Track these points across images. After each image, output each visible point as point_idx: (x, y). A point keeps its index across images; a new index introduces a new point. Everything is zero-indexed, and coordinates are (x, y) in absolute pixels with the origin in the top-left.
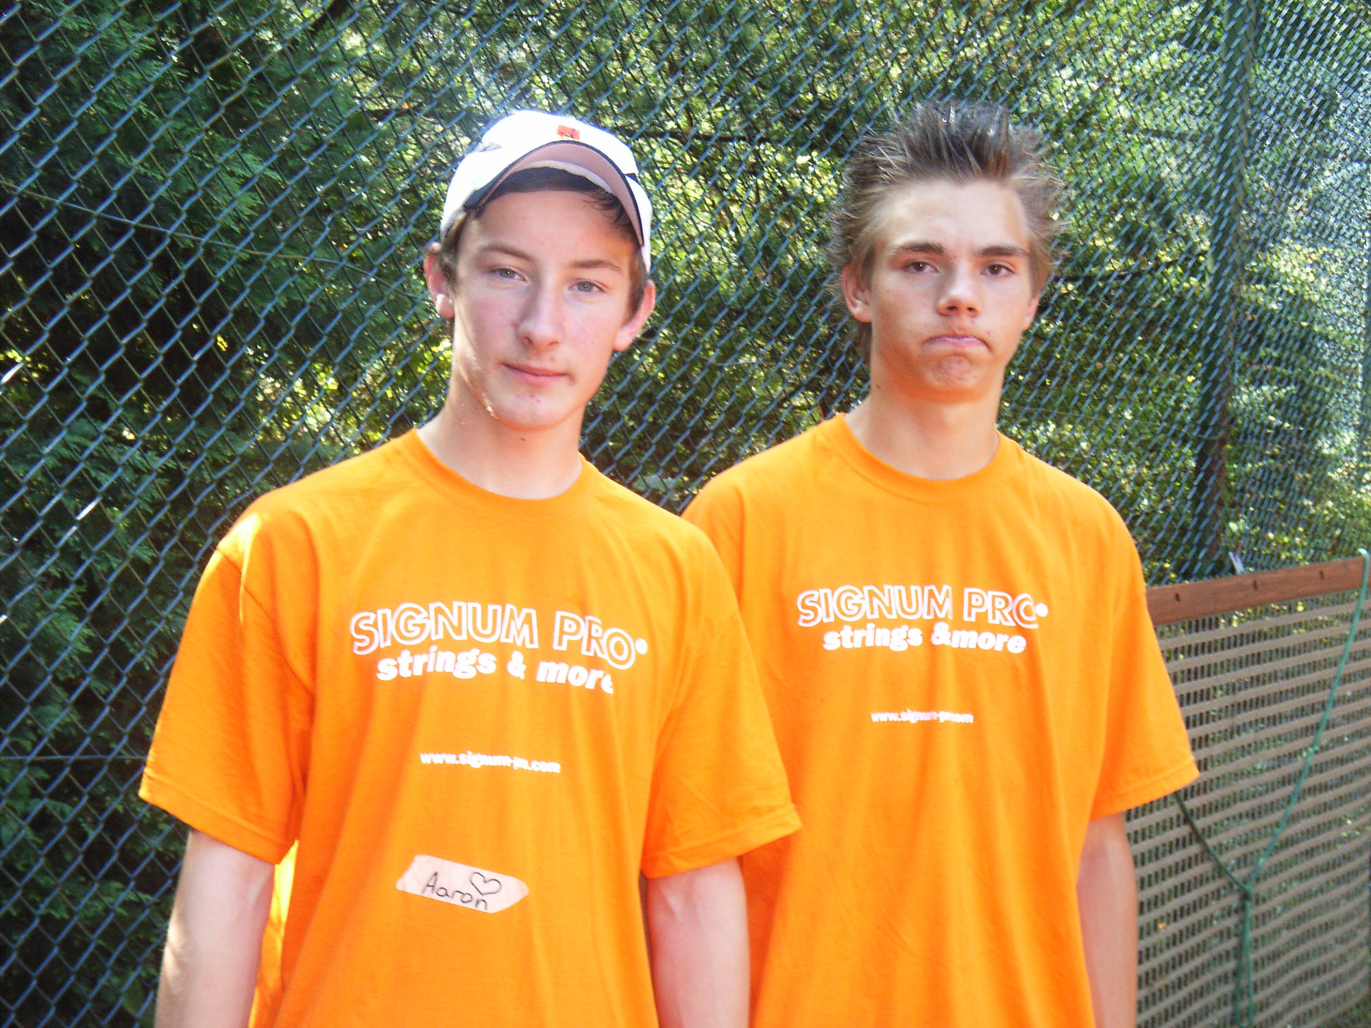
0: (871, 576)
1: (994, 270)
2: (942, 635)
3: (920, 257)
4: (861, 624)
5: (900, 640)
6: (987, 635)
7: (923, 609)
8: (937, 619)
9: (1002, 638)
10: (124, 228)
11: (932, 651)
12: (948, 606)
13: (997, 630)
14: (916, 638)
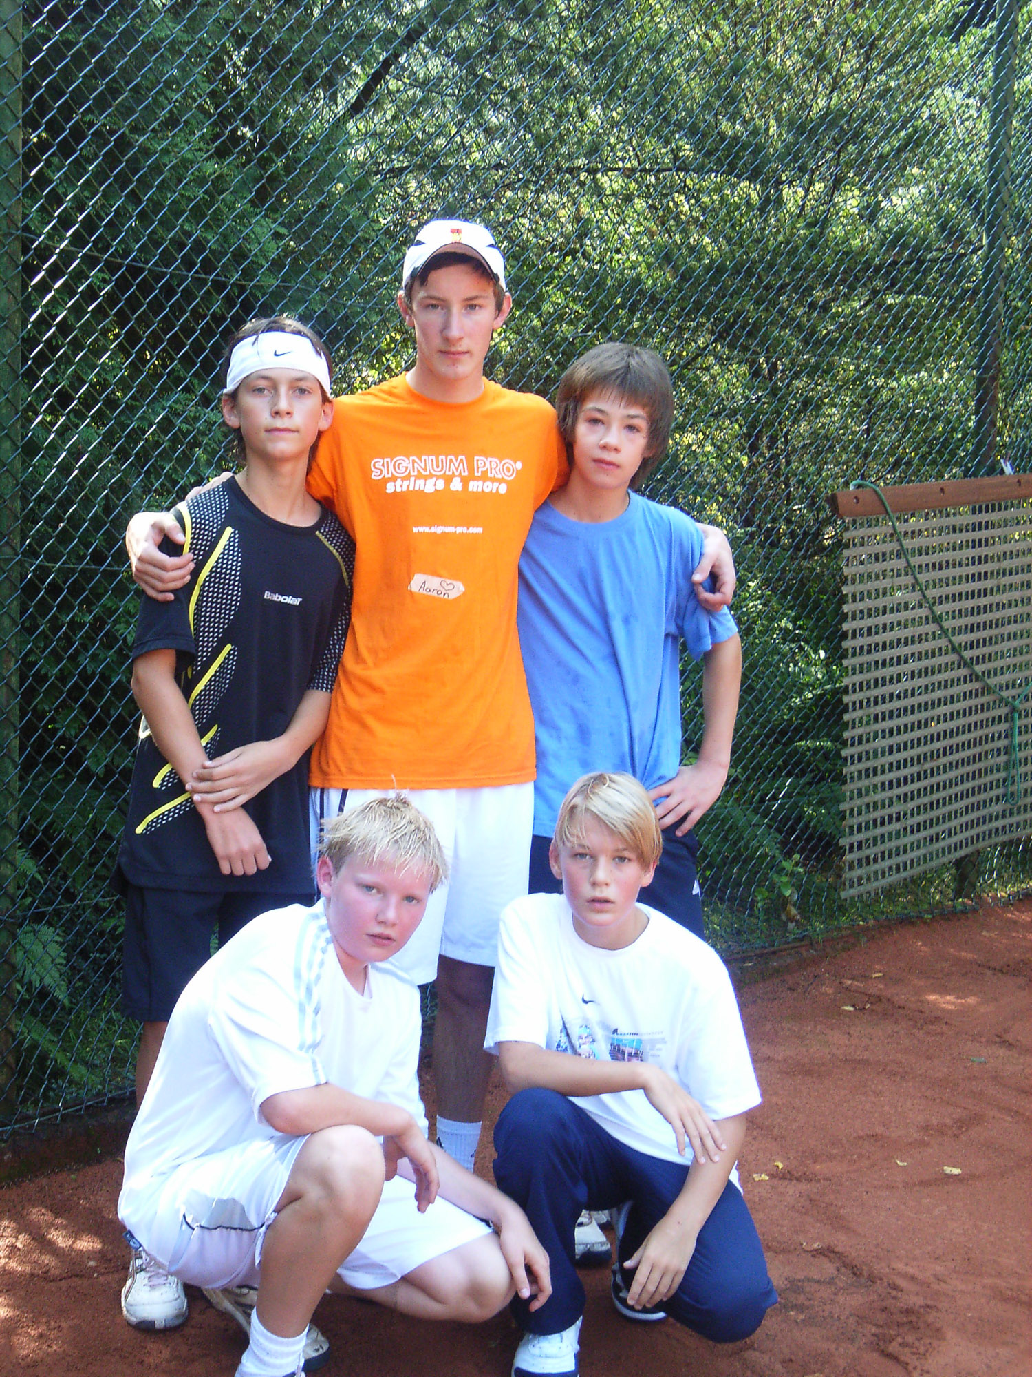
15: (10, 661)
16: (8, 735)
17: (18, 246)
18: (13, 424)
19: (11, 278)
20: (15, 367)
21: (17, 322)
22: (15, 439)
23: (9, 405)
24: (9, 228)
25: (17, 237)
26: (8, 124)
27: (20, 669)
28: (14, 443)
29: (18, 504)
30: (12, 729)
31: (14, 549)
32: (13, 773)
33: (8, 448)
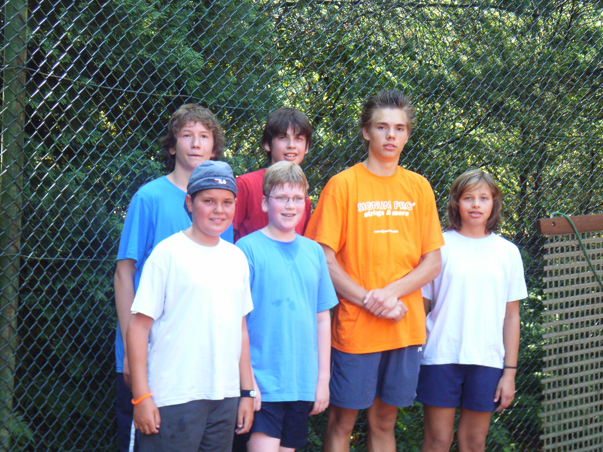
0: (373, 200)
1: (399, 129)
2: (389, 213)
3: (382, 126)
4: (372, 211)
5: (380, 214)
6: (400, 212)
7: (384, 207)
8: (387, 209)
9: (404, 212)
10: (109, 90)
11: (387, 217)
12: (390, 206)
13: (402, 211)
14: (383, 213)
15: (12, 312)
16: (9, 355)
17: (24, 75)
18: (18, 177)
19: (19, 94)
20: (20, 144)
21: (22, 118)
22: (19, 185)
23: (16, 165)
24: (18, 64)
25: (24, 70)
26: (19, 4)
27: (18, 317)
28: (18, 187)
29: (19, 222)
30: (11, 350)
31: (16, 247)
32: (10, 377)
33: (15, 190)
